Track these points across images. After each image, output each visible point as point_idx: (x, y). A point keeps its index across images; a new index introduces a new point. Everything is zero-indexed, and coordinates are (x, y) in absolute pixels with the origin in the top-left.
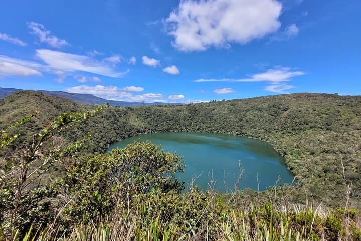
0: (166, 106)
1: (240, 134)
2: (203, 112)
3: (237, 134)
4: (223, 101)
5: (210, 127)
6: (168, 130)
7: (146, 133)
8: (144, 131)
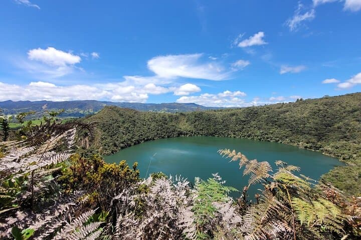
0: (221, 111)
1: (311, 148)
2: (266, 115)
3: (306, 147)
4: (301, 100)
5: (266, 134)
6: (212, 135)
7: (188, 136)
8: (187, 134)
